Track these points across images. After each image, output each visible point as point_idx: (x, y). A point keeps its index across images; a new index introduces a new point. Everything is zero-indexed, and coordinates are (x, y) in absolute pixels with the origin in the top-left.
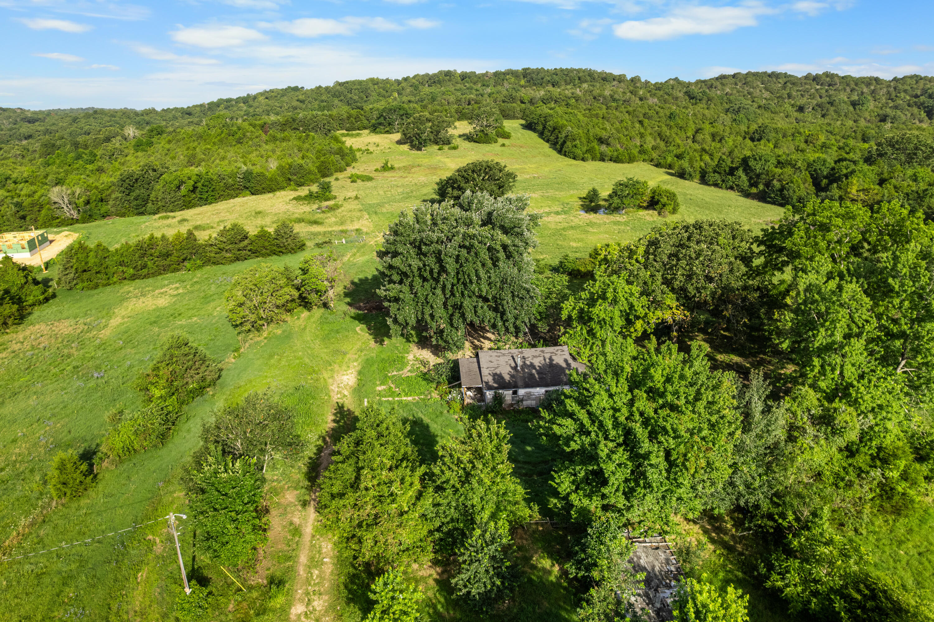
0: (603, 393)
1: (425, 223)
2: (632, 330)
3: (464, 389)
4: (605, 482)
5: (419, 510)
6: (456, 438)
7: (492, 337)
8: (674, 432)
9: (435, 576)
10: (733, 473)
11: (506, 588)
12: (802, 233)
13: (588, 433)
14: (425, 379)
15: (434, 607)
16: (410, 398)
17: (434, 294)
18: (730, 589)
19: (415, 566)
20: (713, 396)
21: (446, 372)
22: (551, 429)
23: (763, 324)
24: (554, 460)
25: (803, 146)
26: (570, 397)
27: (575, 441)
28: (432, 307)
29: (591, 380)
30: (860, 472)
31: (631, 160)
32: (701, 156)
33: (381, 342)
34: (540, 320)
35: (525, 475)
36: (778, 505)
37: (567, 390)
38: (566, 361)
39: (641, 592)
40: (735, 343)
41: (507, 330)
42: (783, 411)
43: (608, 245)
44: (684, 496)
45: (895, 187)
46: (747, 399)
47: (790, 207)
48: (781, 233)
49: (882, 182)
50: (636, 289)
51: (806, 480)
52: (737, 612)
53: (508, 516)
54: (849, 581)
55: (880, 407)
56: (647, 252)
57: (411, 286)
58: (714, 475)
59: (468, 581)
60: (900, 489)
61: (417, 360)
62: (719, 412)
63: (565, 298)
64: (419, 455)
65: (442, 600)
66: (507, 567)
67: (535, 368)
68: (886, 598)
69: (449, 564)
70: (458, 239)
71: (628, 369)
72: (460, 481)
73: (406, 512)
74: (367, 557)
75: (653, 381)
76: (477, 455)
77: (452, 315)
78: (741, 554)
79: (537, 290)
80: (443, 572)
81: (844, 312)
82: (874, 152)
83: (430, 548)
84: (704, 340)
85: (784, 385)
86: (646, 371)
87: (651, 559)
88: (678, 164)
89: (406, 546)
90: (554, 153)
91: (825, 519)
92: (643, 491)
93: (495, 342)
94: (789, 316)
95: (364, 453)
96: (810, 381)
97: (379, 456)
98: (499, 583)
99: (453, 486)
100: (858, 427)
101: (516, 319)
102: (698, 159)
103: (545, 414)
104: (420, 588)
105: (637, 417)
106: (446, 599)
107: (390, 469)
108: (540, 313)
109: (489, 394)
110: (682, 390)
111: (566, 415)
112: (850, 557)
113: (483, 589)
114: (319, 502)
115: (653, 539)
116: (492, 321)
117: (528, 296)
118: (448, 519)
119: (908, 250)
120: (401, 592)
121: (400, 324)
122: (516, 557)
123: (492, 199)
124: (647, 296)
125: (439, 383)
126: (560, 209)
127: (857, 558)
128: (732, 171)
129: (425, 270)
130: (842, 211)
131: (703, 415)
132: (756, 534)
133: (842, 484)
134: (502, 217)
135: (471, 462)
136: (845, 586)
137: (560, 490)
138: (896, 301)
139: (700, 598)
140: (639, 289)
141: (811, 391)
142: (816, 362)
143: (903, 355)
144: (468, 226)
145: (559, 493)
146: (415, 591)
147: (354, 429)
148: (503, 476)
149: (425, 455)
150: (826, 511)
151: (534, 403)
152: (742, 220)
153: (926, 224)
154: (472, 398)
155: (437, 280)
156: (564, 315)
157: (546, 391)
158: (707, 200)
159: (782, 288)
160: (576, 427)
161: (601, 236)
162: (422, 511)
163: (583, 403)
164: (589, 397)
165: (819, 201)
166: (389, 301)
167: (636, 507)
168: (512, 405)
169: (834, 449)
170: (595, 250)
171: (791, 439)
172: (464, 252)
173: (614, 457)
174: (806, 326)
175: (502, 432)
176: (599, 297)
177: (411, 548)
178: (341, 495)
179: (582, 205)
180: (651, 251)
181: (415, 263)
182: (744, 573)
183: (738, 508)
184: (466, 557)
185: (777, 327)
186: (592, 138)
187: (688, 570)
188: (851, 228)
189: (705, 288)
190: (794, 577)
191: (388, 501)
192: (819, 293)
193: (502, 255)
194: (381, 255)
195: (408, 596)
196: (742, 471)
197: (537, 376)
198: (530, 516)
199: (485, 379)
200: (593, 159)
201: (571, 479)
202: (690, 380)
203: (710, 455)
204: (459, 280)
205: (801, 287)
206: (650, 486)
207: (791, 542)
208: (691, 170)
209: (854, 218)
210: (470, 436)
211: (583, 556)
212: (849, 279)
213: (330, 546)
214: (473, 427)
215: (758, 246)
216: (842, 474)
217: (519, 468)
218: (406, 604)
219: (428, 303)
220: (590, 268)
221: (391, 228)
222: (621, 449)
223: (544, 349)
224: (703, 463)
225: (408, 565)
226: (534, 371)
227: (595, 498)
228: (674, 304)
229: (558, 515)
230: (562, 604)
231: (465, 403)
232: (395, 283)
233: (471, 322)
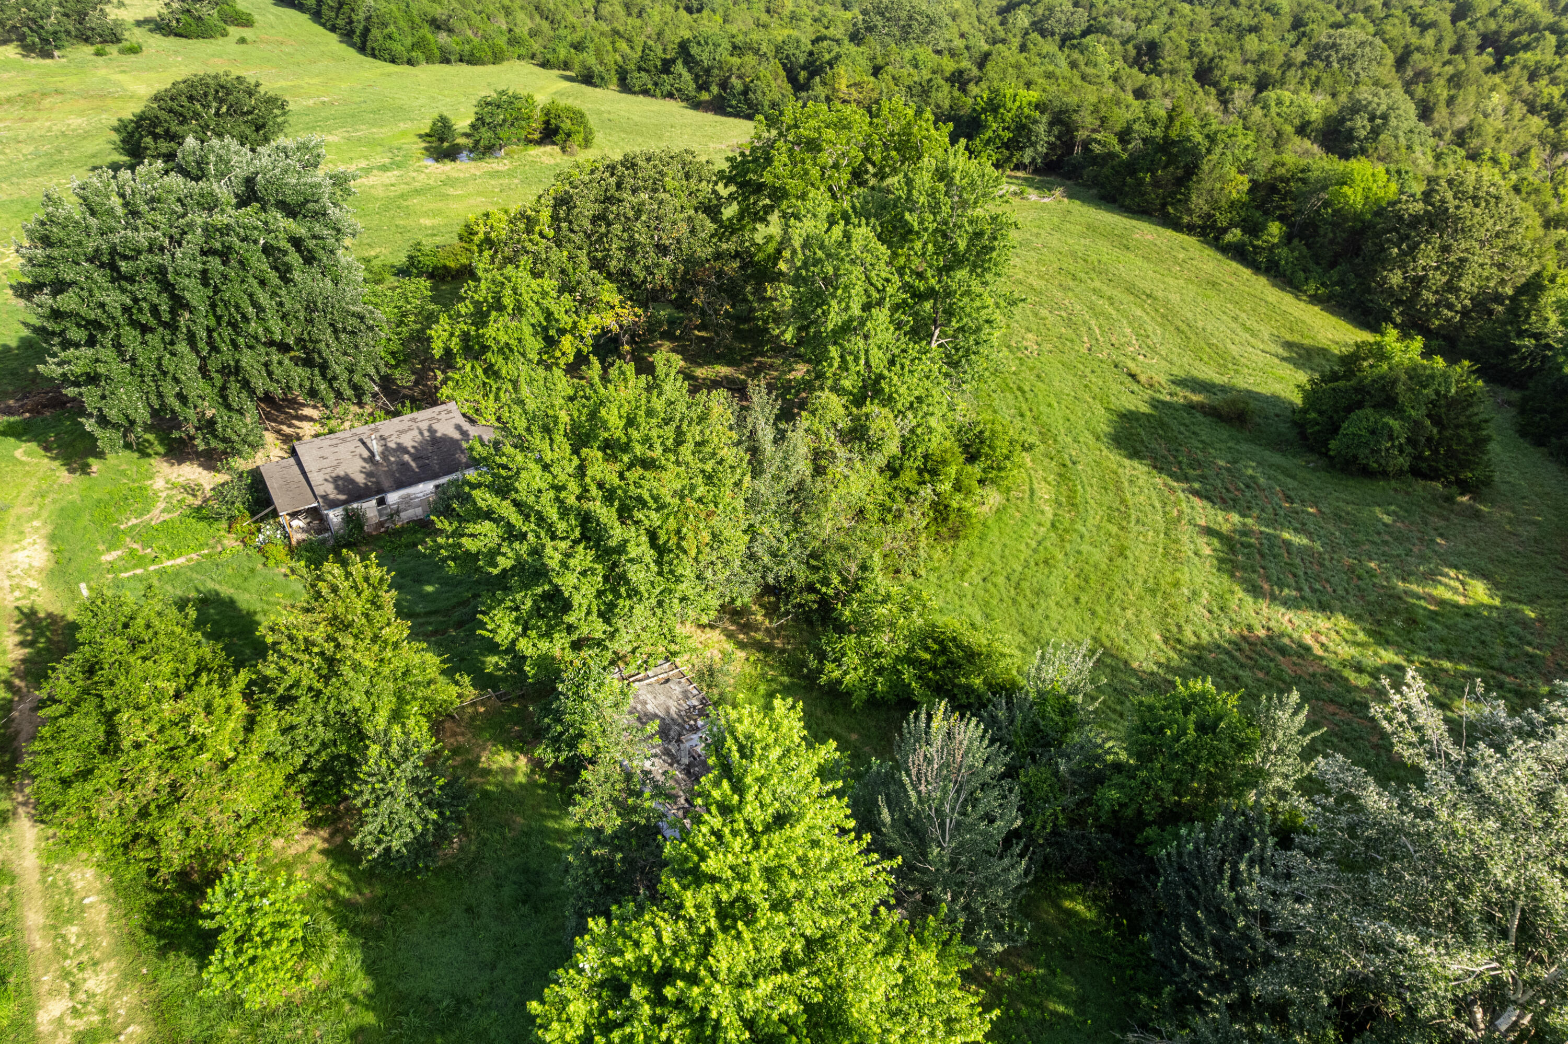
0: (532, 465)
1: (111, 212)
2: (558, 354)
3: (284, 519)
4: (567, 606)
5: (258, 748)
6: (293, 606)
7: (314, 414)
8: (656, 501)
9: (321, 845)
10: (751, 541)
11: (449, 819)
12: (785, 158)
13: (523, 536)
14: (201, 519)
15: (333, 894)
16: (181, 561)
17: (173, 354)
18: (777, 702)
19: (278, 843)
20: (701, 432)
21: (240, 497)
22: (460, 546)
23: (752, 310)
24: (476, 596)
25: (765, 18)
26: (479, 485)
27: (504, 555)
28: (176, 380)
29: (508, 449)
30: (909, 494)
31: (497, 58)
32: (613, 43)
33: (85, 469)
34: (396, 367)
35: (435, 633)
36: (817, 569)
37: (471, 475)
38: (458, 427)
39: (658, 750)
40: (718, 345)
41: (339, 395)
42: (801, 432)
43: (487, 215)
44: (690, 593)
45: (894, 78)
46: (750, 426)
47: (761, 117)
48: (756, 160)
49: (876, 71)
50: (550, 284)
51: (846, 525)
52: (791, 729)
53: (421, 707)
54: (915, 640)
55: (919, 399)
56: (555, 218)
57: (118, 346)
58: (725, 550)
59: (382, 831)
60: (955, 505)
61: (174, 486)
62: (715, 454)
63: (431, 319)
64: (228, 656)
65: (345, 878)
66: (441, 788)
67: (408, 452)
68: (957, 647)
69: (340, 818)
70: (195, 238)
71: (564, 417)
72: (321, 676)
73: (233, 760)
74: (177, 862)
75: (607, 429)
76: (339, 624)
77: (223, 388)
78: (783, 651)
79: (378, 313)
80: (332, 835)
81: (858, 271)
82: (860, 25)
83: (298, 804)
84: (673, 350)
85: (796, 395)
86: (593, 415)
87: (661, 699)
88: (578, 59)
89: (249, 817)
90: (352, 53)
91: (877, 569)
92: (628, 602)
93: (322, 421)
94: (787, 289)
95: (112, 683)
96: (830, 383)
97: (145, 679)
98: (435, 816)
99: (310, 689)
100: (898, 434)
101: (351, 371)
102: (610, 48)
103: (442, 524)
104: (299, 874)
105: (594, 491)
106: (350, 874)
107: (177, 696)
108: (393, 354)
109: (335, 516)
110: (654, 433)
111: (479, 517)
112: (912, 610)
113: (411, 835)
114: (38, 802)
115: (658, 670)
116: (307, 384)
117: (363, 327)
118: (317, 746)
119: (921, 168)
120: (263, 894)
121: (116, 426)
122: (454, 767)
123: (246, 149)
124: (570, 292)
125: (232, 520)
126: (387, 161)
127: (919, 608)
128: (666, 66)
129: (140, 310)
130: (833, 117)
131: (692, 464)
132: (796, 619)
133: (889, 517)
134: (277, 184)
135: (329, 638)
136: (912, 649)
137: (498, 639)
138: (918, 245)
139: (740, 729)
140: (554, 282)
141: (834, 397)
142: (834, 351)
143: (935, 321)
144: (210, 210)
145: (498, 645)
146: (289, 882)
147: (75, 646)
148: (396, 645)
149: (241, 653)
150: (877, 561)
151: (419, 511)
152: (695, 147)
153: (937, 129)
154: (304, 530)
155: (172, 326)
156: (437, 350)
157: (437, 487)
158: (636, 118)
159: (771, 248)
160: (500, 531)
161: (472, 201)
162: (263, 749)
163: (503, 489)
164: (510, 477)
165: (800, 103)
166: (77, 384)
167: (623, 630)
168: (381, 524)
169: (874, 472)
170: (467, 226)
171: (819, 471)
172: (215, 263)
173: (572, 562)
174: (811, 300)
175: (375, 572)
176: (491, 308)
177: (261, 816)
178: (85, 774)
179: (426, 149)
180: (562, 214)
181: (114, 299)
182: (791, 675)
183: (768, 590)
184: (366, 796)
185: (774, 311)
186: (418, 20)
187: (716, 698)
188: (848, 144)
189: (658, 265)
190: (852, 659)
191: (190, 751)
192: (821, 247)
193: (294, 258)
194: (25, 291)
195: (279, 896)
196: (762, 534)
197: (413, 464)
198: (459, 696)
199: (320, 491)
200: (429, 60)
201: (512, 618)
202: (662, 415)
203: (714, 521)
204: (219, 319)
205: (797, 243)
206: (637, 592)
207: (841, 614)
208: (602, 69)
209: (848, 127)
210: (318, 595)
211: (559, 728)
212: (856, 221)
213: (90, 873)
214: (319, 578)
215: (726, 186)
216: (888, 503)
217: (422, 625)
218: (278, 911)
219: (165, 373)
220: (464, 261)
221: (30, 233)
222: (580, 548)
223: (415, 414)
224: (706, 537)
225: (265, 846)
226: (406, 457)
227: (556, 635)
228: (616, 299)
229: (504, 679)
230: (545, 811)
231: (294, 541)
232: (77, 346)
233: (266, 393)
